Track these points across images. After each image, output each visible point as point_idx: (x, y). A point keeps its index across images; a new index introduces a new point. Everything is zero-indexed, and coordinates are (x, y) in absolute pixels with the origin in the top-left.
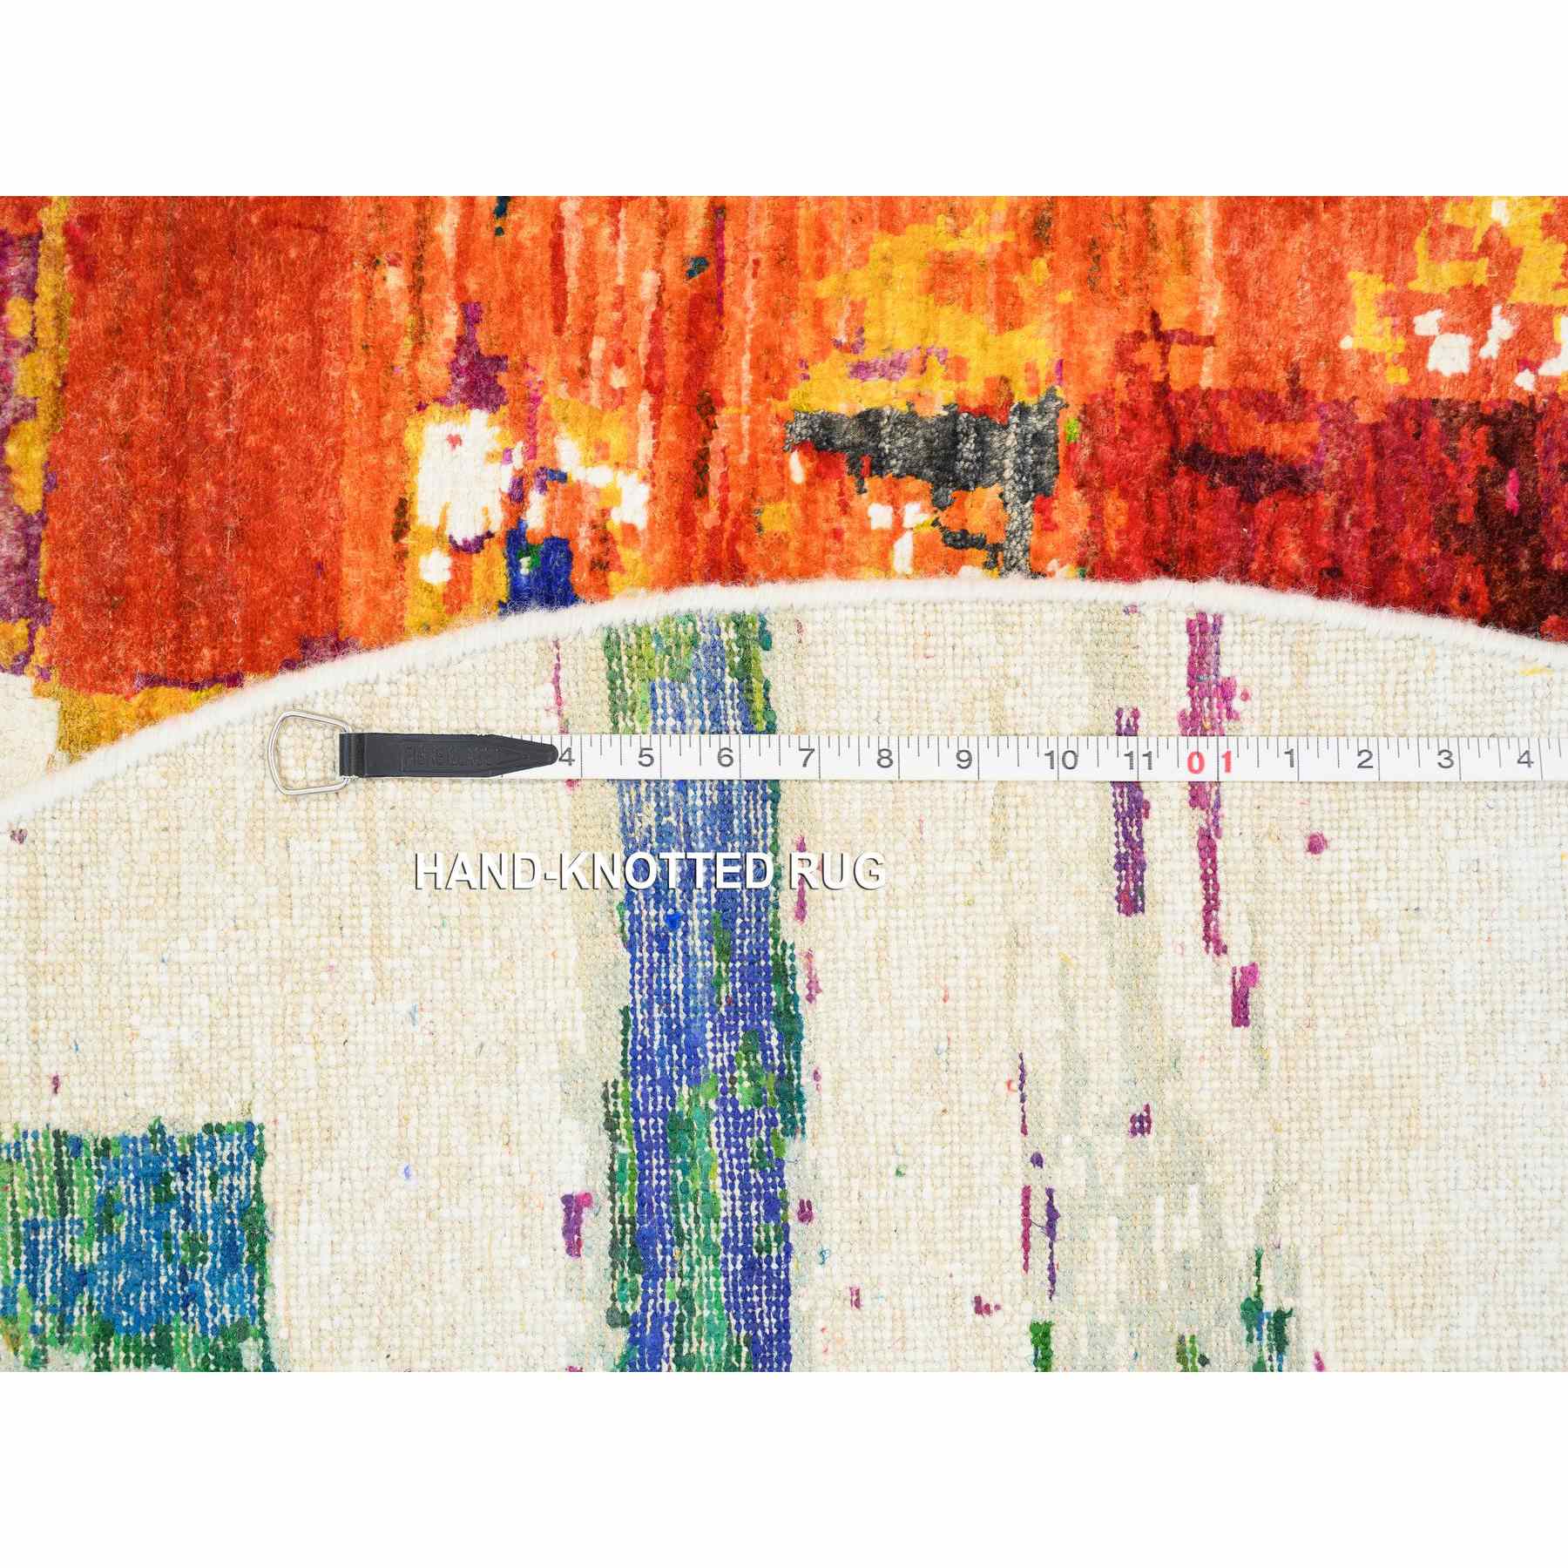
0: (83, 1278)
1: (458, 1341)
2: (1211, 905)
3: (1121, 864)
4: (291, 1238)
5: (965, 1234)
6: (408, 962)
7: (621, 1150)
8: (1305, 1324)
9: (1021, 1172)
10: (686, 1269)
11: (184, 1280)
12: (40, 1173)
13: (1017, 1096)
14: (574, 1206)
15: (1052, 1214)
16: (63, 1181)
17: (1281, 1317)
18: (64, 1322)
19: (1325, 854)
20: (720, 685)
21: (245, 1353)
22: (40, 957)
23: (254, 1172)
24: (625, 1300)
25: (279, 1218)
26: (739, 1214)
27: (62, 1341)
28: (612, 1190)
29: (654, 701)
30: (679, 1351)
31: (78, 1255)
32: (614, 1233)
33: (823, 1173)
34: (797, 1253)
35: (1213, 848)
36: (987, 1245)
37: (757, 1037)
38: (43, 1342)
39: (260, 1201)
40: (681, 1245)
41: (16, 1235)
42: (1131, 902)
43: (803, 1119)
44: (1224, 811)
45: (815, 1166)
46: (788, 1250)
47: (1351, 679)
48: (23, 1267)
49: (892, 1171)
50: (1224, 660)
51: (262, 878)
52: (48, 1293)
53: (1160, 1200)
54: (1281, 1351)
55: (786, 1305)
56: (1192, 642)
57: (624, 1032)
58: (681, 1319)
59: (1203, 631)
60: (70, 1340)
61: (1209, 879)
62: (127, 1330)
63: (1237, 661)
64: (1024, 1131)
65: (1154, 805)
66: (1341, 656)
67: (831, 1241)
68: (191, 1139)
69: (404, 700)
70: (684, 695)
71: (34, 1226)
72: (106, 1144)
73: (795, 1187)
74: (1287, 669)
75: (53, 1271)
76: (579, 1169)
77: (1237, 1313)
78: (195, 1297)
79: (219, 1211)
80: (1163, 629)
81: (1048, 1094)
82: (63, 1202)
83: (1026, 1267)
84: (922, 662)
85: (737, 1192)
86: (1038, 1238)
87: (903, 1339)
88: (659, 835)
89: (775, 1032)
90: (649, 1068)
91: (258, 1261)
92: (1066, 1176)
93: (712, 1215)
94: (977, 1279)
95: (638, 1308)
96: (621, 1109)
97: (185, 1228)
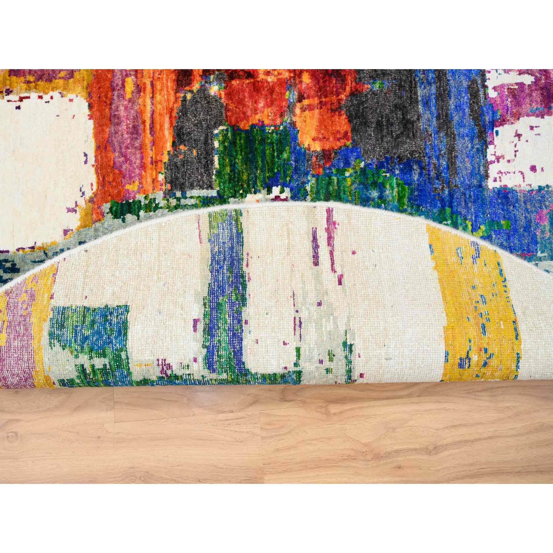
0: (87, 338)
1: (169, 352)
2: (333, 264)
3: (314, 257)
4: (133, 329)
5: (281, 327)
6: (164, 276)
7: (206, 309)
8: (356, 347)
9: (293, 314)
10: (220, 335)
11: (109, 338)
12: (80, 315)
13: (292, 299)
14: (196, 321)
15: (301, 323)
16: (84, 316)
17: (351, 345)
18: (82, 348)
19: (356, 255)
20: (232, 223)
21: (122, 355)
22: (87, 274)
23: (126, 315)
24: (206, 342)
25: (131, 325)
26: (232, 323)
27: (82, 352)
28: (204, 318)
29: (218, 227)
30: (218, 354)
31: (86, 333)
32: (204, 327)
33: (251, 314)
34: (244, 331)
35: (333, 254)
36: (286, 329)
37: (237, 288)
38: (78, 352)
39: (127, 321)
40: (219, 330)
41: (73, 328)
42: (316, 264)
43: (246, 304)
44: (335, 247)
45: (249, 313)
46: (242, 330)
47: (360, 221)
48: (73, 336)
49: (265, 314)
50: (334, 217)
51: (135, 260)
52: (79, 341)
53: (324, 320)
54: (351, 353)
55: (242, 343)
56: (327, 214)
57: (209, 287)
58: (218, 346)
59: (329, 211)
60: (83, 352)
61: (332, 260)
62: (96, 350)
63: (336, 218)
64: (294, 305)
65: (320, 246)
66: (358, 216)
67: (252, 328)
68: (114, 308)
69: (167, 226)
70: (224, 225)
71: (77, 326)
72: (95, 309)
73: (244, 317)
74: (346, 219)
75: (80, 337)
76: (197, 314)
77: (341, 345)
78: (111, 342)
79: (118, 323)
80: (321, 211)
81: (299, 299)
82: (84, 321)
83: (295, 334)
84: (272, 218)
85: (231, 318)
86: (297, 328)
87: (267, 351)
88: (219, 253)
89: (241, 287)
90: (213, 294)
91: (126, 334)
92: (304, 315)
93: (226, 323)
94: (284, 337)
95: (209, 344)
96: (207, 302)
97: (110, 327)
